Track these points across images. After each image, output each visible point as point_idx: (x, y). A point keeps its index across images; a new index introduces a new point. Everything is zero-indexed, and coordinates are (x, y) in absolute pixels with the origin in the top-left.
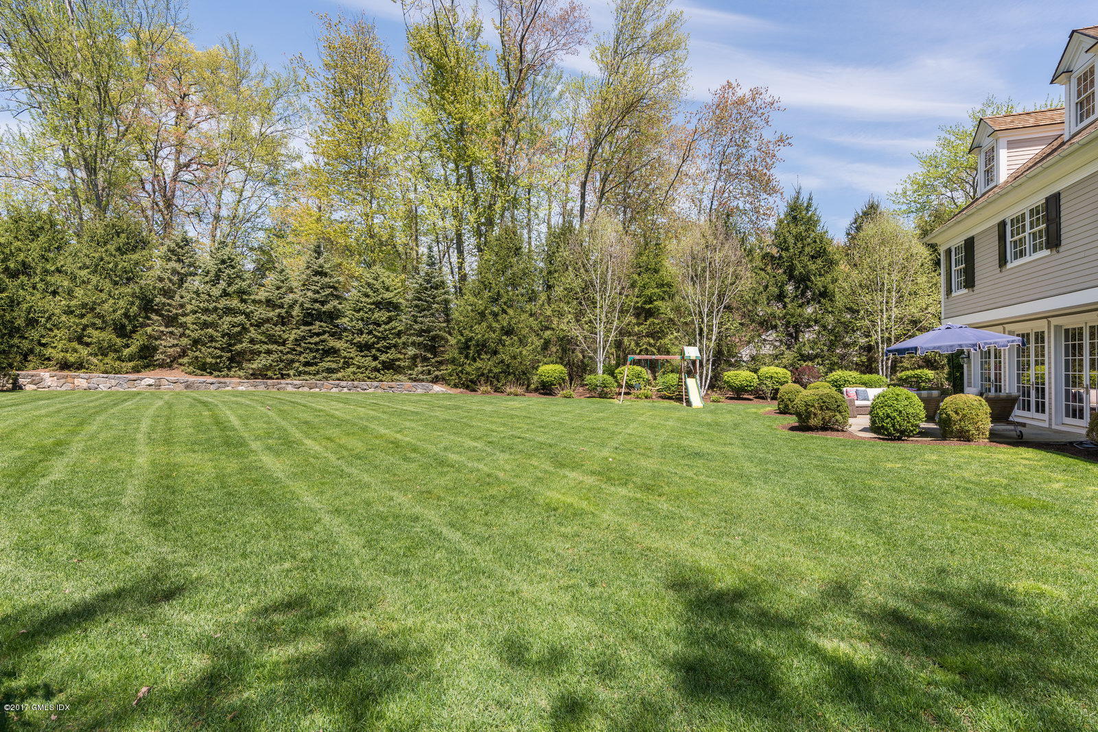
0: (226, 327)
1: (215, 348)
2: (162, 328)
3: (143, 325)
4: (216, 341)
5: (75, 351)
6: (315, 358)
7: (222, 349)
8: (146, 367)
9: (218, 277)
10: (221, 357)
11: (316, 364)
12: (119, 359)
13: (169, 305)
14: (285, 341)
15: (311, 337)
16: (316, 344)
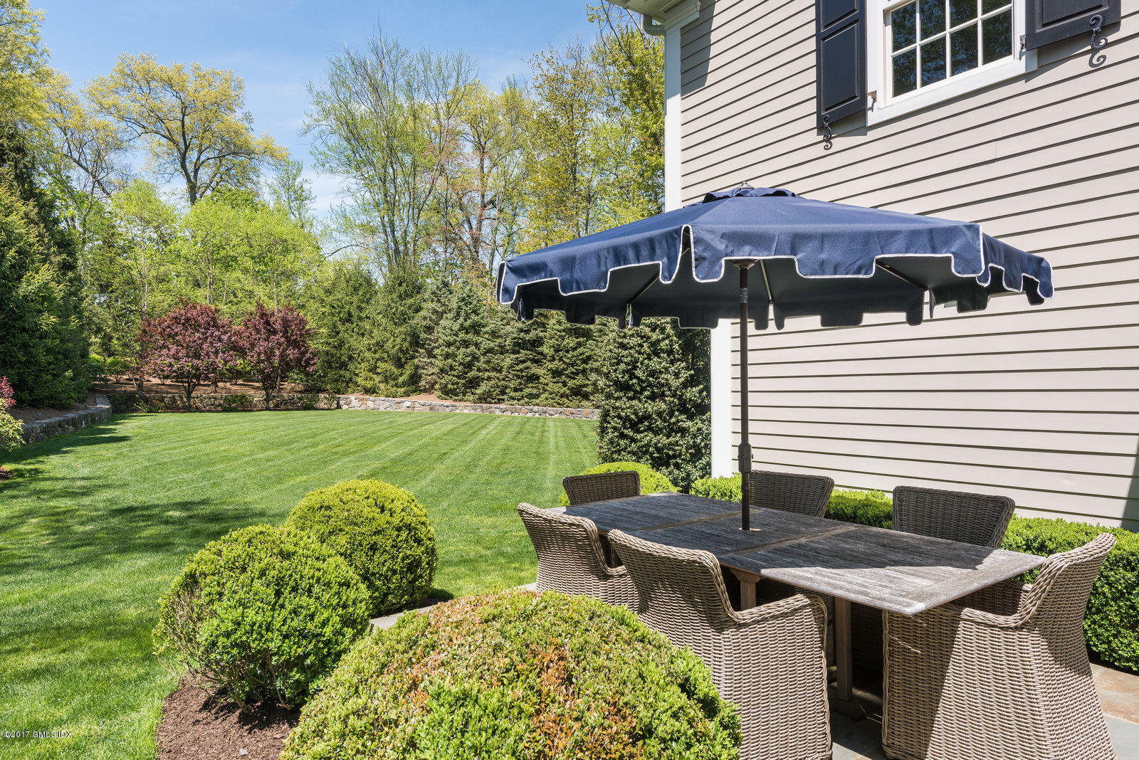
0: (460, 357)
1: (454, 376)
2: (425, 360)
3: (413, 357)
4: (455, 370)
5: (371, 379)
6: (521, 384)
7: (458, 377)
8: (414, 392)
9: (458, 314)
10: (458, 383)
11: (521, 390)
12: (396, 385)
13: (430, 340)
14: (502, 368)
15: (517, 364)
16: (521, 371)
